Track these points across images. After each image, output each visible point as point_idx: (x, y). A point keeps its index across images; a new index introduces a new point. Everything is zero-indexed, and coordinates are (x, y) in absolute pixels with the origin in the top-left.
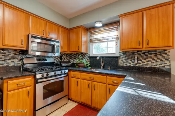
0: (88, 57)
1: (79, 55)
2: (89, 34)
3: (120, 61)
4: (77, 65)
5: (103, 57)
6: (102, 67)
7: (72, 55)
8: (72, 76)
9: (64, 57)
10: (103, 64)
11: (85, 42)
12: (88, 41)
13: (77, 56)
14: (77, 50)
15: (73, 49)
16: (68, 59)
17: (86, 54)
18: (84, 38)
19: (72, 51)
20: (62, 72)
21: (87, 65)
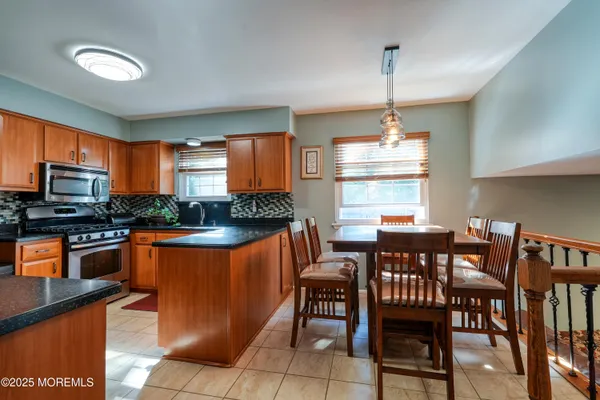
0: (176, 203)
1: (154, 200)
2: (176, 155)
3: (233, 210)
4: (150, 221)
5: (204, 204)
6: (202, 222)
7: (138, 198)
8: (139, 241)
9: (117, 204)
10: (203, 216)
11: (168, 172)
12: (176, 170)
13: (151, 201)
14: (150, 188)
15: (141, 188)
16: (127, 208)
17: (170, 196)
18: (165, 164)
19: (138, 190)
20: (116, 234)
21: (172, 219)
